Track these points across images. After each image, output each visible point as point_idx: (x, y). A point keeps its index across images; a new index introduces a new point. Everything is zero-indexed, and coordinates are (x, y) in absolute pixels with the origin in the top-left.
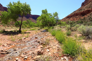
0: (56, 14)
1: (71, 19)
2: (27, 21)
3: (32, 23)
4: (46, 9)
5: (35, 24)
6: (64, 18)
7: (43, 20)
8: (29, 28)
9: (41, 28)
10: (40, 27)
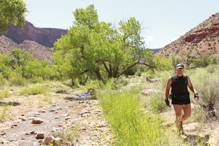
0: (133, 27)
1: (203, 45)
2: (13, 53)
3: (33, 63)
4: (92, 6)
5: (47, 69)
6: (174, 43)
7: (79, 49)
8: (19, 84)
9: (73, 85)
10: (69, 81)
